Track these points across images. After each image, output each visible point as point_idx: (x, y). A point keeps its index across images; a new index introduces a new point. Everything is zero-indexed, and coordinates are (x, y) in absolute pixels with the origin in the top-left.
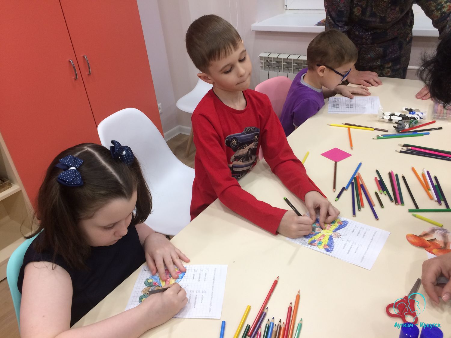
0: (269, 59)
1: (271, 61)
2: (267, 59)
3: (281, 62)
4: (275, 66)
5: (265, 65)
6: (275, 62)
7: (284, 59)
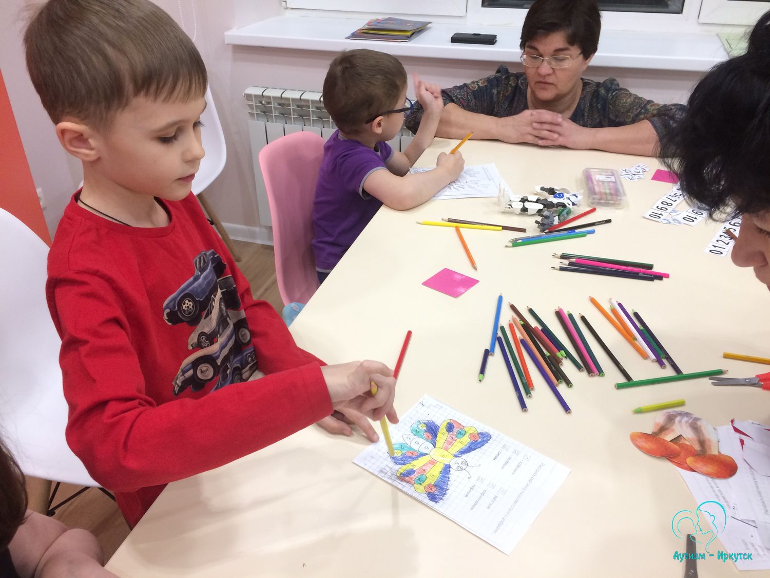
0: (265, 99)
1: (269, 103)
2: (261, 100)
3: (289, 105)
4: (277, 112)
5: (258, 110)
6: (277, 106)
7: (294, 100)
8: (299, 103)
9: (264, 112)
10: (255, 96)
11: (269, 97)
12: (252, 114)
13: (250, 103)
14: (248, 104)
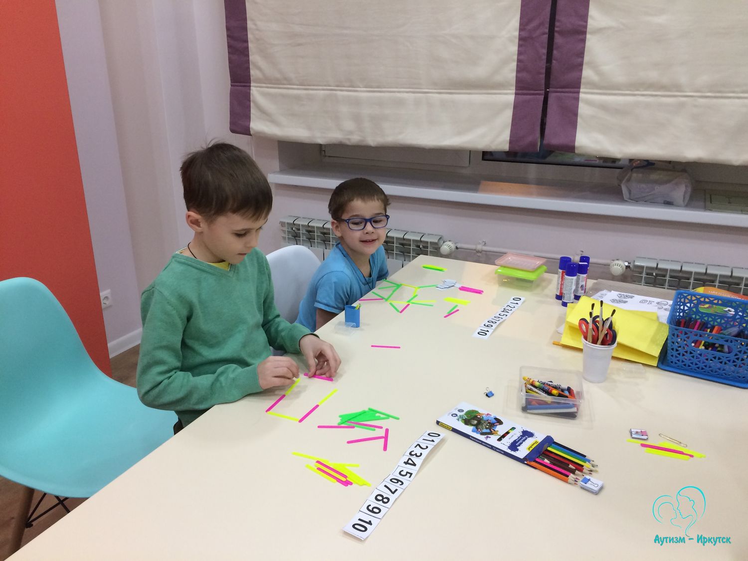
0: (295, 226)
1: (299, 230)
2: (291, 226)
3: (314, 232)
4: (304, 237)
5: (290, 235)
6: (304, 232)
7: (318, 228)
8: (322, 231)
9: (295, 237)
10: (288, 223)
11: (299, 225)
12: (284, 238)
13: (282, 228)
14: (283, 231)
